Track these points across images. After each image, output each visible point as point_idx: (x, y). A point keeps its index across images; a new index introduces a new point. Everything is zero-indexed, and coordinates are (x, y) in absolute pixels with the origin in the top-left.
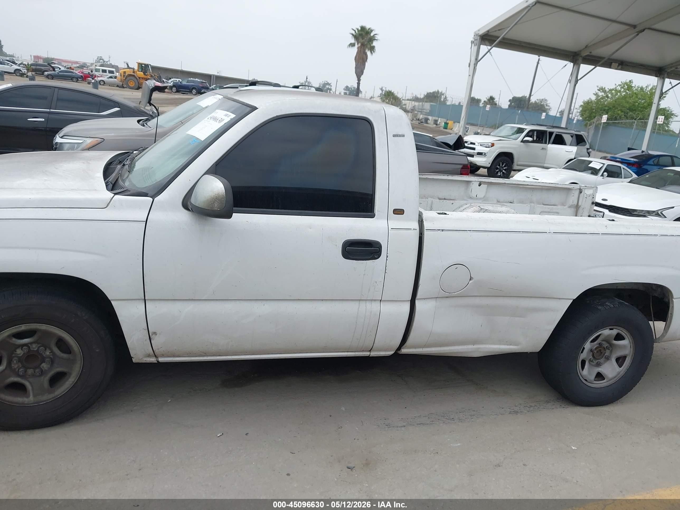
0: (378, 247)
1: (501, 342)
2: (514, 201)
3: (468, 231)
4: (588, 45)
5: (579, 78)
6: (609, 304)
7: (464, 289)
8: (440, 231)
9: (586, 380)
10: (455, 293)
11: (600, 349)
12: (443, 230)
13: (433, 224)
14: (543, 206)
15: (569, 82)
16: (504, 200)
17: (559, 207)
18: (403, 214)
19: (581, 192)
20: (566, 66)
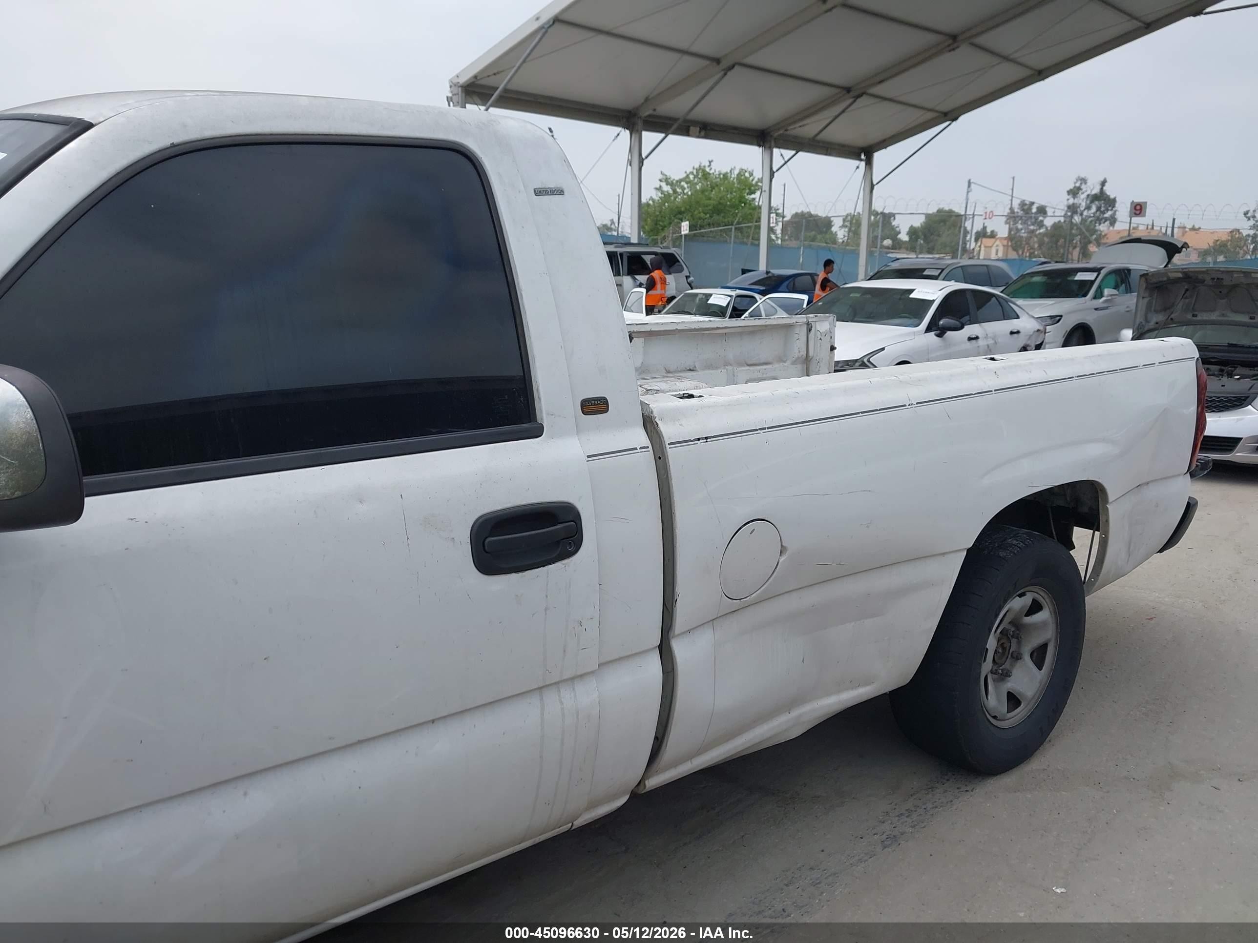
0: (572, 519)
1: (840, 687)
2: (697, 366)
3: (760, 429)
4: (649, 96)
5: (644, 156)
6: (1014, 542)
7: (770, 581)
8: (701, 441)
9: (995, 717)
10: (752, 596)
11: (1002, 642)
12: (706, 438)
13: (681, 425)
14: (748, 368)
15: (629, 164)
16: (677, 368)
17: (776, 365)
18: (606, 410)
19: (810, 330)
20: (618, 135)
